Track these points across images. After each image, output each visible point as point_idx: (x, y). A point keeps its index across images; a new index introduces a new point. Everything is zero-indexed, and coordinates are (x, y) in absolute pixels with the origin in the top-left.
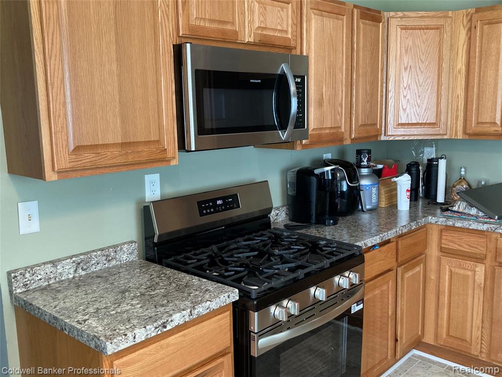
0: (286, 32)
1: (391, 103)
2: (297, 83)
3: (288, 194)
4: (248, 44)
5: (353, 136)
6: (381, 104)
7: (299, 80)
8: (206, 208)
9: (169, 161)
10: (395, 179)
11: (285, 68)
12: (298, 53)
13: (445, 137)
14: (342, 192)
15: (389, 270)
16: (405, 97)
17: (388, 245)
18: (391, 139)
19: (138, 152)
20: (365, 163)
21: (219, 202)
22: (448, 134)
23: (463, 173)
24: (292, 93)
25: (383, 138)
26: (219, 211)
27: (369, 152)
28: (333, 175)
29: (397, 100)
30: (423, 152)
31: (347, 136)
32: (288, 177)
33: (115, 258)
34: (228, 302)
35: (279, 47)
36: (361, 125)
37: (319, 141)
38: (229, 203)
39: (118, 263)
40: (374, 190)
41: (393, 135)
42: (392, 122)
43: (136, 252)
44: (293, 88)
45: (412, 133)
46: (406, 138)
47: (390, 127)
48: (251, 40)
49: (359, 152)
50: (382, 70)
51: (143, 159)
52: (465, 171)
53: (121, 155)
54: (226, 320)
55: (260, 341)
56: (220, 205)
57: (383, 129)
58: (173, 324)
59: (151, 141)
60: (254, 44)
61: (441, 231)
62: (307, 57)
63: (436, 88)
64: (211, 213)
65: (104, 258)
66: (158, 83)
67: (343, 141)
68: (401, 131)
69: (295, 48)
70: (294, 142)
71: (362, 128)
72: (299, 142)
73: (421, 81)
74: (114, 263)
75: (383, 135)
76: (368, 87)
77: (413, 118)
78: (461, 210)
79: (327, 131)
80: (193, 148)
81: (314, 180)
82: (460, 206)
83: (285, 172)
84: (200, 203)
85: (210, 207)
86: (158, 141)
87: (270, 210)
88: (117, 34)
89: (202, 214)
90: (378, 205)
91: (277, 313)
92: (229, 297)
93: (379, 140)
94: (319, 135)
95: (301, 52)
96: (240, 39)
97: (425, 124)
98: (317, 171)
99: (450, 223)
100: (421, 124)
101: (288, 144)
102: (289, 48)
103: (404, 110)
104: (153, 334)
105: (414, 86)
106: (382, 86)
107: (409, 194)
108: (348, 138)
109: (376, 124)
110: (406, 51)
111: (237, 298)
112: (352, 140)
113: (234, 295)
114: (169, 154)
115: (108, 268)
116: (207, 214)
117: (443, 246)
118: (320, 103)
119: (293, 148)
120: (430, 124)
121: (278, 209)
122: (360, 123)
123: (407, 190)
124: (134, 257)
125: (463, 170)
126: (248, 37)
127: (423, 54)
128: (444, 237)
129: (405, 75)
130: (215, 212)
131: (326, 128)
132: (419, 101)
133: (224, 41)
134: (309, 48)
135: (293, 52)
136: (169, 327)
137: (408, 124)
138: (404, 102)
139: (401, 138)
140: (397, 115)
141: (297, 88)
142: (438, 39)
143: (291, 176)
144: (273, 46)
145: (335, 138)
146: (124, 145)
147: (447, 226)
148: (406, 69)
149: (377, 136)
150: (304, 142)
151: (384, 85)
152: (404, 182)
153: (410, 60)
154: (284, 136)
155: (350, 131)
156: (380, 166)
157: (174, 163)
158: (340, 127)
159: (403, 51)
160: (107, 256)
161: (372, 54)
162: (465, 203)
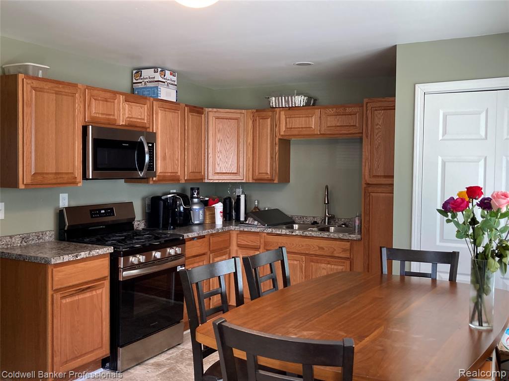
0: (144, 119)
1: (211, 160)
2: (149, 147)
3: (146, 212)
4: (122, 125)
5: (186, 178)
6: (204, 161)
7: (151, 145)
8: (95, 214)
9: (77, 184)
10: (214, 205)
11: (142, 138)
12: (151, 131)
13: (243, 181)
14: (180, 212)
15: (204, 254)
16: (218, 157)
17: (203, 239)
18: (211, 181)
19: (63, 178)
20: (196, 196)
21: (103, 211)
22: (245, 179)
23: (256, 204)
24: (146, 152)
25: (206, 181)
26: (102, 216)
27: (198, 189)
28: (173, 200)
29: (214, 159)
30: (235, 192)
31: (182, 178)
32: (146, 201)
33: (42, 238)
34: (108, 252)
35: (139, 127)
36: (191, 172)
37: (163, 179)
38: (108, 212)
39: (43, 241)
40: (201, 212)
41: (212, 179)
42: (211, 171)
43: (53, 237)
44: (146, 149)
45: (223, 178)
46: (220, 181)
47: (210, 174)
48: (124, 123)
49: (192, 189)
50: (204, 141)
51: (65, 181)
52: (258, 202)
53: (54, 179)
54: (106, 262)
55: (124, 273)
56: (103, 213)
57: (206, 175)
58: (82, 257)
59: (68, 173)
60: (125, 126)
61: (238, 234)
62: (155, 133)
63: (236, 153)
64: (97, 217)
65: (36, 237)
66: (74, 144)
67: (179, 180)
68: (217, 177)
69: (149, 128)
70: (148, 178)
71: (192, 174)
72: (151, 179)
73: (228, 148)
74: (41, 240)
75: (206, 179)
76: (195, 150)
77: (224, 169)
78: (250, 223)
79: (169, 174)
80: (91, 177)
81: (162, 203)
82: (250, 220)
83: (144, 199)
84: (91, 211)
85: (97, 214)
86: (73, 173)
87: (133, 219)
88: (56, 120)
89: (92, 217)
90: (204, 221)
91: (133, 260)
92: (108, 249)
93: (204, 181)
94: (164, 176)
95: (153, 130)
96: (117, 123)
97: (231, 173)
98: (163, 198)
99: (242, 229)
100: (228, 173)
101: (145, 180)
102: (146, 128)
103: (218, 165)
104: (72, 259)
105: (223, 151)
106: (205, 150)
107: (222, 214)
108: (183, 179)
109: (201, 172)
110: (219, 131)
111: (113, 251)
112: (185, 180)
113: (111, 250)
114: (78, 181)
115: (38, 243)
116: (95, 217)
117: (239, 243)
118: (164, 158)
119: (148, 182)
120: (233, 173)
121: (139, 221)
122: (190, 171)
123: (221, 212)
124: (52, 239)
125: (256, 201)
126: (121, 122)
127: (228, 133)
128: (239, 238)
129: (218, 145)
130: (100, 216)
131: (168, 172)
132: (227, 160)
133: (109, 124)
134: (157, 128)
135: (148, 130)
136: (79, 258)
137: (221, 173)
138: (218, 160)
139: (217, 181)
140: (214, 168)
141: (149, 149)
142: (236, 125)
143: (148, 202)
144: (136, 127)
145: (174, 179)
146: (56, 174)
147: (240, 231)
148: (219, 141)
149: (202, 179)
150: (154, 179)
151: (206, 150)
152: (219, 207)
153: (221, 136)
154: (141, 175)
155: (184, 175)
156: (207, 199)
157: (80, 185)
158: (177, 173)
159: (217, 130)
160: (38, 236)
161: (198, 132)
162: (252, 219)
